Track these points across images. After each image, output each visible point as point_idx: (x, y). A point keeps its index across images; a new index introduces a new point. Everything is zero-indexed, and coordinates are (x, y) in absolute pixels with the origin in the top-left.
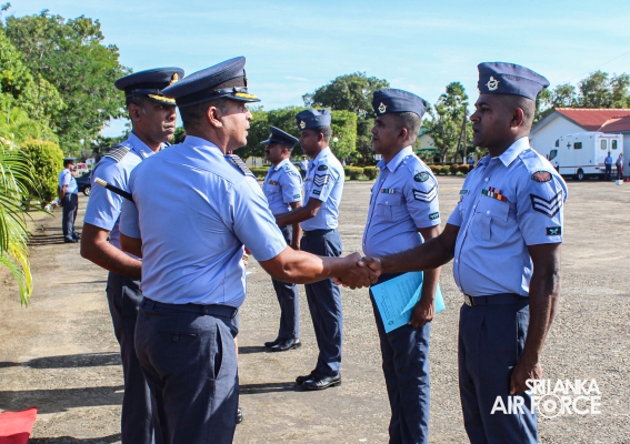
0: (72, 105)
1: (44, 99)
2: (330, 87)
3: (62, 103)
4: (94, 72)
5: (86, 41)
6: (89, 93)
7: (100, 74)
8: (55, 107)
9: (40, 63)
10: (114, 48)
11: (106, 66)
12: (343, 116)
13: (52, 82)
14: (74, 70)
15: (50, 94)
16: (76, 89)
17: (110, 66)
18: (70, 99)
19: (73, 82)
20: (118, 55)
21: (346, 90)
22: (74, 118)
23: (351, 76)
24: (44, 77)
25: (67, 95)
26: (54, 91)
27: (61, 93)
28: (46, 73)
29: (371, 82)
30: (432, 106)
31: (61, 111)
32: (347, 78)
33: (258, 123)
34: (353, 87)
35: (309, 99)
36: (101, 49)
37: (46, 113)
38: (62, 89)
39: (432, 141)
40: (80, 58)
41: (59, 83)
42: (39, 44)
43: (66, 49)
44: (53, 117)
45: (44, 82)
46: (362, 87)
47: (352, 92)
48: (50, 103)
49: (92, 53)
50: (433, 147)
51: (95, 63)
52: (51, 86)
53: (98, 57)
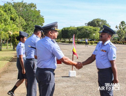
0: (28, 24)
1: (21, 22)
2: (92, 22)
3: (25, 23)
4: (34, 16)
5: (32, 9)
6: (32, 21)
7: (35, 17)
8: (23, 24)
9: (21, 13)
10: (39, 11)
11: (37, 15)
12: (96, 28)
13: (23, 18)
14: (29, 15)
15: (23, 21)
16: (29, 20)
17: (38, 15)
18: (27, 23)
19: (28, 18)
20: (40, 12)
21: (96, 22)
22: (28, 27)
23: (97, 19)
24: (21, 17)
25: (27, 21)
26: (23, 20)
27: (25, 21)
28: (22, 16)
29: (102, 21)
30: (118, 27)
31: (25, 25)
32: (96, 20)
33: (74, 30)
34: (98, 22)
35: (86, 24)
36: (36, 11)
37: (21, 26)
38: (25, 20)
39: (118, 35)
40: (30, 12)
41: (25, 19)
42: (21, 9)
43: (27, 10)
44: (23, 27)
45: (21, 18)
46: (100, 22)
47: (97, 23)
48: (22, 23)
49: (34, 12)
50: (118, 37)
51: (34, 14)
52: (23, 19)
53: (35, 13)
